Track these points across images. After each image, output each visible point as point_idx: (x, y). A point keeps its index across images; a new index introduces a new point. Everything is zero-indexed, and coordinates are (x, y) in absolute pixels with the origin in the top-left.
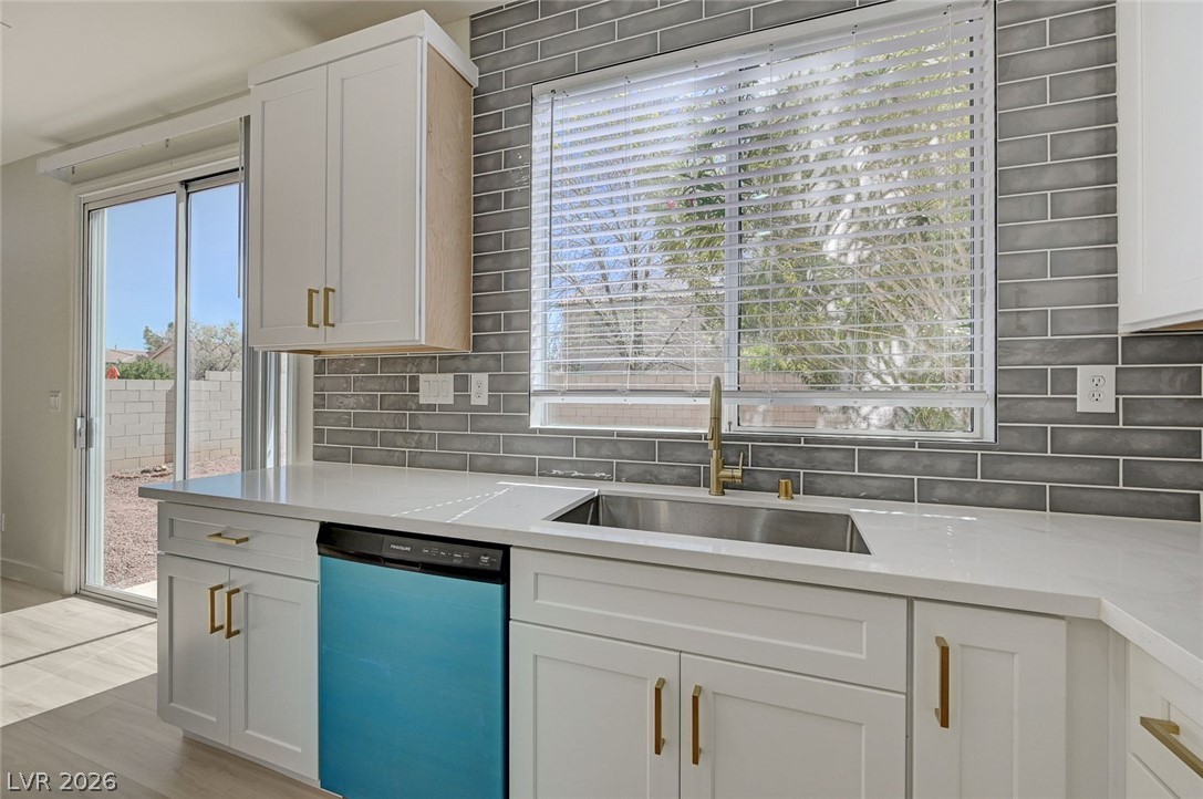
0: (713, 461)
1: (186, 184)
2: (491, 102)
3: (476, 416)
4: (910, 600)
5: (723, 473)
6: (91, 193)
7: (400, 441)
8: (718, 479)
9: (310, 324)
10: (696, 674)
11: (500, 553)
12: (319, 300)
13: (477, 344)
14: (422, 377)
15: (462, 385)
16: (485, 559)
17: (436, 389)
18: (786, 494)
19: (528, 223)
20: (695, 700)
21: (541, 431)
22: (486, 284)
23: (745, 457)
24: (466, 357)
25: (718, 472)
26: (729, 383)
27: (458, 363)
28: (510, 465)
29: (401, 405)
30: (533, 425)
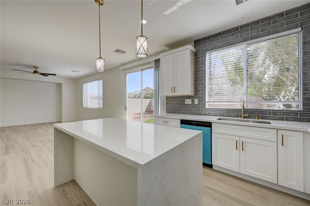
0: (242, 113)
1: (142, 70)
2: (198, 55)
3: (196, 106)
4: (277, 130)
5: (244, 115)
6: (126, 72)
7: (182, 110)
8: (243, 116)
9: (172, 92)
10: (242, 140)
11: (210, 123)
12: (173, 88)
13: (196, 94)
14: (186, 100)
15: (193, 101)
16: (208, 124)
17: (188, 102)
18: (257, 119)
19: (205, 74)
20: (242, 142)
21: (208, 108)
22: (197, 84)
23: (248, 113)
24: (194, 96)
25: (243, 115)
26: (245, 100)
27: (192, 97)
28: (202, 114)
29: (182, 104)
30: (206, 107)
